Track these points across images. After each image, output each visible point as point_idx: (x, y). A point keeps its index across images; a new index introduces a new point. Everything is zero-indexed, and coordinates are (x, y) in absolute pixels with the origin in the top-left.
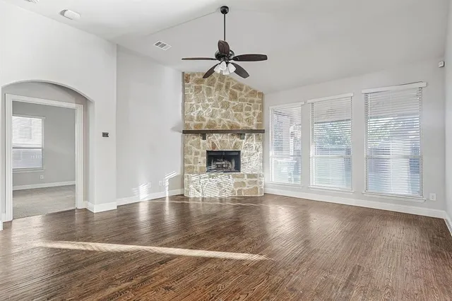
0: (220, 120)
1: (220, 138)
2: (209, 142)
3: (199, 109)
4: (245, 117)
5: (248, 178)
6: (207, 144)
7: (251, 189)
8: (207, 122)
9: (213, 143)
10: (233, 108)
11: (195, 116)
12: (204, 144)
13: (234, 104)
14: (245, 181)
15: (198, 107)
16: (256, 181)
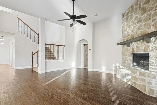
0: (136, 32)
1: (136, 44)
2: (131, 48)
3: (127, 30)
4: (153, 23)
5: (139, 75)
6: (130, 49)
7: (140, 85)
8: (130, 36)
9: (133, 48)
10: (144, 20)
11: (126, 34)
12: (129, 49)
13: (145, 16)
14: (137, 77)
15: (127, 29)
16: (145, 80)
